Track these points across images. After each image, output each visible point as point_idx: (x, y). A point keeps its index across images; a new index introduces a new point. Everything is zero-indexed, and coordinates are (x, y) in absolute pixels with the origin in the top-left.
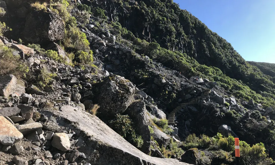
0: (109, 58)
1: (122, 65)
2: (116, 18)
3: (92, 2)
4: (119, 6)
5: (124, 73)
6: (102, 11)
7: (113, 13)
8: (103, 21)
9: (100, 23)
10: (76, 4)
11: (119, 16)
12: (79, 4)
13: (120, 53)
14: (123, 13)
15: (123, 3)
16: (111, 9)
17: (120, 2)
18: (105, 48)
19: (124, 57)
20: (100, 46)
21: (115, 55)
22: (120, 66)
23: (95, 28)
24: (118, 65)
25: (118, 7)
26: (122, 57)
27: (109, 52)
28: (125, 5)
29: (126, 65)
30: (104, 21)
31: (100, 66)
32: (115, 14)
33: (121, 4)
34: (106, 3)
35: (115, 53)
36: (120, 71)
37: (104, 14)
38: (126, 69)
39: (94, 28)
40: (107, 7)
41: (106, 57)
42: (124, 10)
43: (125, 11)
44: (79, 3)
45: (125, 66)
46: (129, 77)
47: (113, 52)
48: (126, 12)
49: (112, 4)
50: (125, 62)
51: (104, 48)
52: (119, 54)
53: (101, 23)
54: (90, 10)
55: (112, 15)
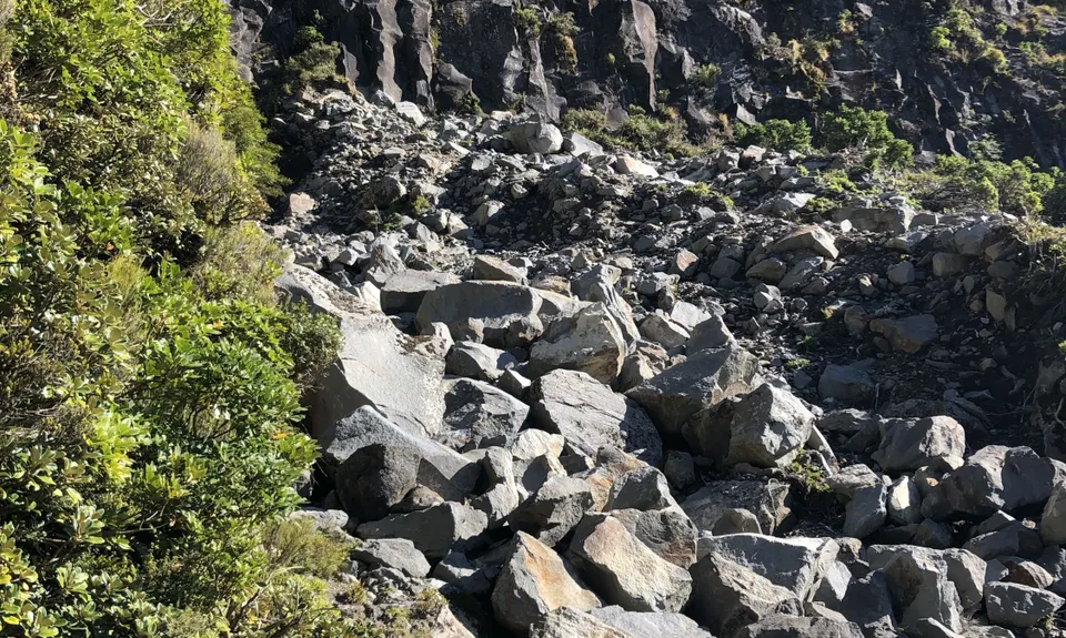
0: (854, 322)
1: (953, 345)
2: (981, 148)
3: (818, 102)
4: (984, 76)
5: (975, 394)
6: (873, 118)
7: (951, 122)
8: (869, 161)
9: (855, 175)
10: (730, 132)
11: (998, 129)
12: (745, 130)
13: (939, 265)
14: (1018, 106)
15: (1006, 55)
16: (938, 105)
17: (985, 54)
18: (830, 264)
19: (969, 282)
20: (790, 265)
21: (904, 290)
22: (942, 353)
23: (817, 206)
24: (925, 348)
25: (978, 85)
26: (957, 286)
27: (857, 283)
28: (1024, 60)
29: (984, 333)
30: (873, 156)
31: (729, 363)
32: (973, 127)
33: (993, 60)
34: (898, 81)
35: (901, 272)
36: (941, 388)
37: (887, 133)
38: (987, 363)
39: (811, 208)
40: (909, 105)
41: (829, 315)
42: (1019, 89)
43: (1031, 90)
44: (746, 125)
45: (977, 342)
46: (1028, 415)
47: (883, 275)
48: (1040, 94)
49: (938, 80)
50: (984, 311)
51: (822, 267)
52: (936, 278)
53: (862, 172)
54: (809, 138)
55: (950, 135)
